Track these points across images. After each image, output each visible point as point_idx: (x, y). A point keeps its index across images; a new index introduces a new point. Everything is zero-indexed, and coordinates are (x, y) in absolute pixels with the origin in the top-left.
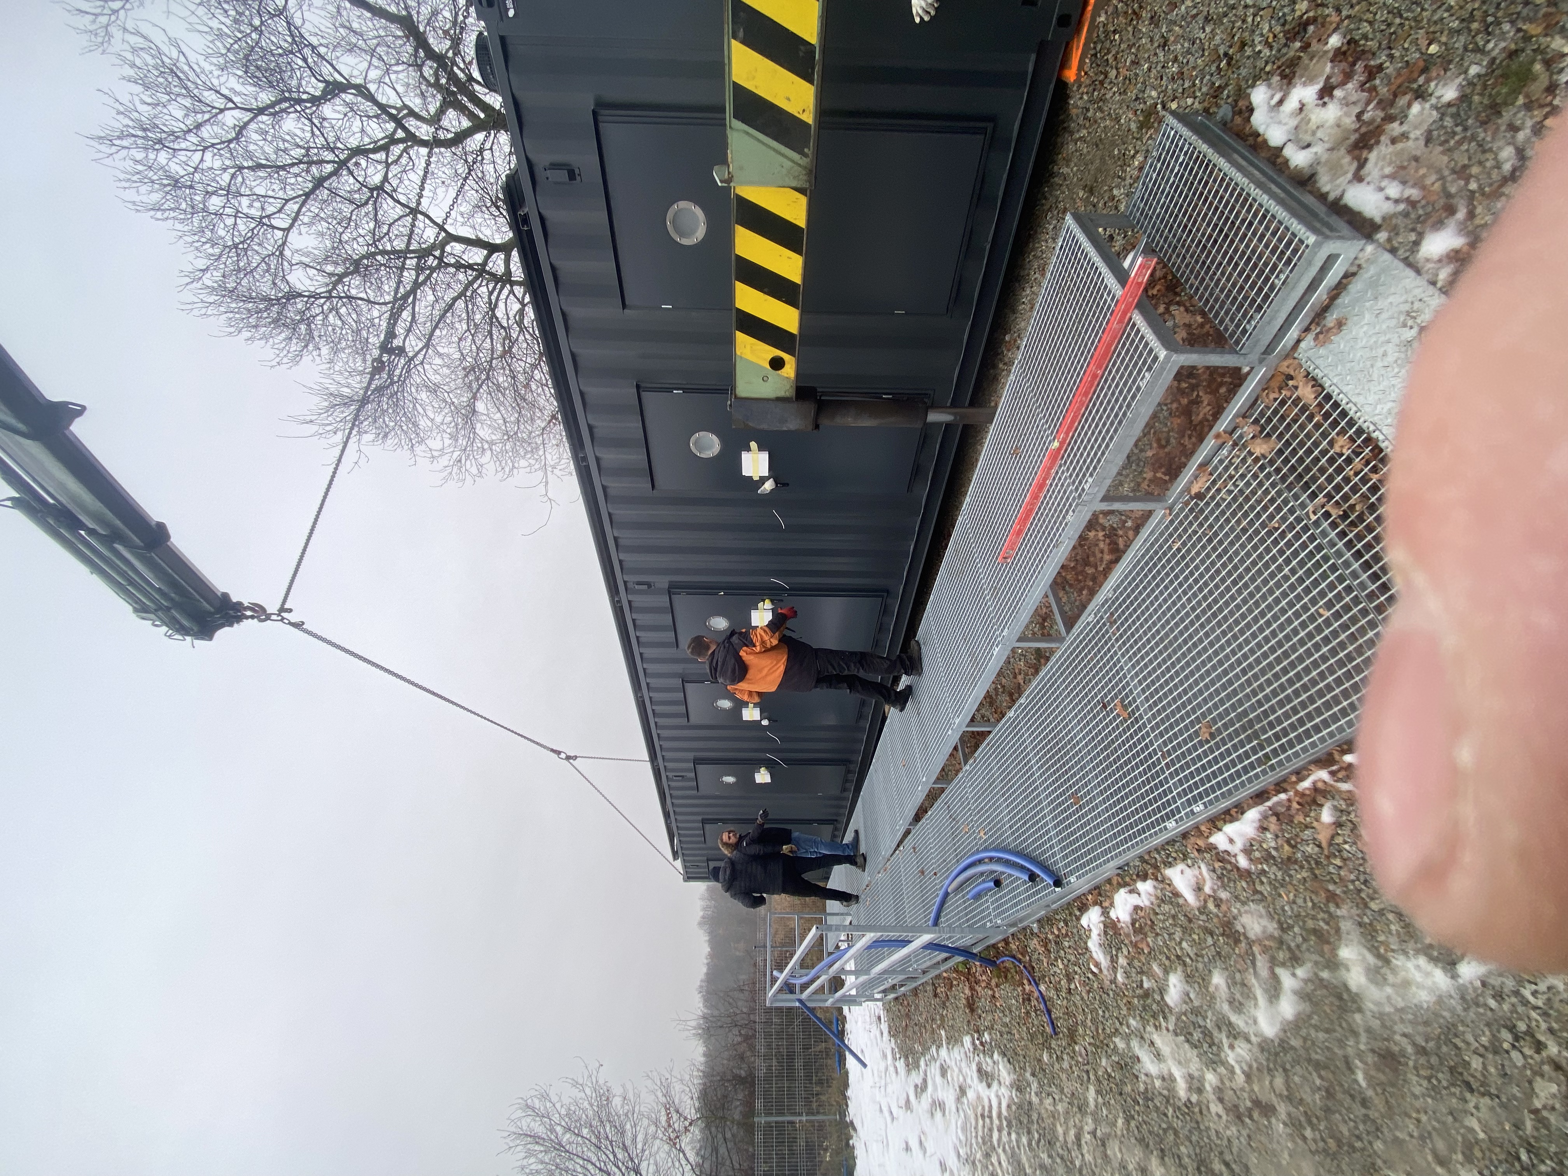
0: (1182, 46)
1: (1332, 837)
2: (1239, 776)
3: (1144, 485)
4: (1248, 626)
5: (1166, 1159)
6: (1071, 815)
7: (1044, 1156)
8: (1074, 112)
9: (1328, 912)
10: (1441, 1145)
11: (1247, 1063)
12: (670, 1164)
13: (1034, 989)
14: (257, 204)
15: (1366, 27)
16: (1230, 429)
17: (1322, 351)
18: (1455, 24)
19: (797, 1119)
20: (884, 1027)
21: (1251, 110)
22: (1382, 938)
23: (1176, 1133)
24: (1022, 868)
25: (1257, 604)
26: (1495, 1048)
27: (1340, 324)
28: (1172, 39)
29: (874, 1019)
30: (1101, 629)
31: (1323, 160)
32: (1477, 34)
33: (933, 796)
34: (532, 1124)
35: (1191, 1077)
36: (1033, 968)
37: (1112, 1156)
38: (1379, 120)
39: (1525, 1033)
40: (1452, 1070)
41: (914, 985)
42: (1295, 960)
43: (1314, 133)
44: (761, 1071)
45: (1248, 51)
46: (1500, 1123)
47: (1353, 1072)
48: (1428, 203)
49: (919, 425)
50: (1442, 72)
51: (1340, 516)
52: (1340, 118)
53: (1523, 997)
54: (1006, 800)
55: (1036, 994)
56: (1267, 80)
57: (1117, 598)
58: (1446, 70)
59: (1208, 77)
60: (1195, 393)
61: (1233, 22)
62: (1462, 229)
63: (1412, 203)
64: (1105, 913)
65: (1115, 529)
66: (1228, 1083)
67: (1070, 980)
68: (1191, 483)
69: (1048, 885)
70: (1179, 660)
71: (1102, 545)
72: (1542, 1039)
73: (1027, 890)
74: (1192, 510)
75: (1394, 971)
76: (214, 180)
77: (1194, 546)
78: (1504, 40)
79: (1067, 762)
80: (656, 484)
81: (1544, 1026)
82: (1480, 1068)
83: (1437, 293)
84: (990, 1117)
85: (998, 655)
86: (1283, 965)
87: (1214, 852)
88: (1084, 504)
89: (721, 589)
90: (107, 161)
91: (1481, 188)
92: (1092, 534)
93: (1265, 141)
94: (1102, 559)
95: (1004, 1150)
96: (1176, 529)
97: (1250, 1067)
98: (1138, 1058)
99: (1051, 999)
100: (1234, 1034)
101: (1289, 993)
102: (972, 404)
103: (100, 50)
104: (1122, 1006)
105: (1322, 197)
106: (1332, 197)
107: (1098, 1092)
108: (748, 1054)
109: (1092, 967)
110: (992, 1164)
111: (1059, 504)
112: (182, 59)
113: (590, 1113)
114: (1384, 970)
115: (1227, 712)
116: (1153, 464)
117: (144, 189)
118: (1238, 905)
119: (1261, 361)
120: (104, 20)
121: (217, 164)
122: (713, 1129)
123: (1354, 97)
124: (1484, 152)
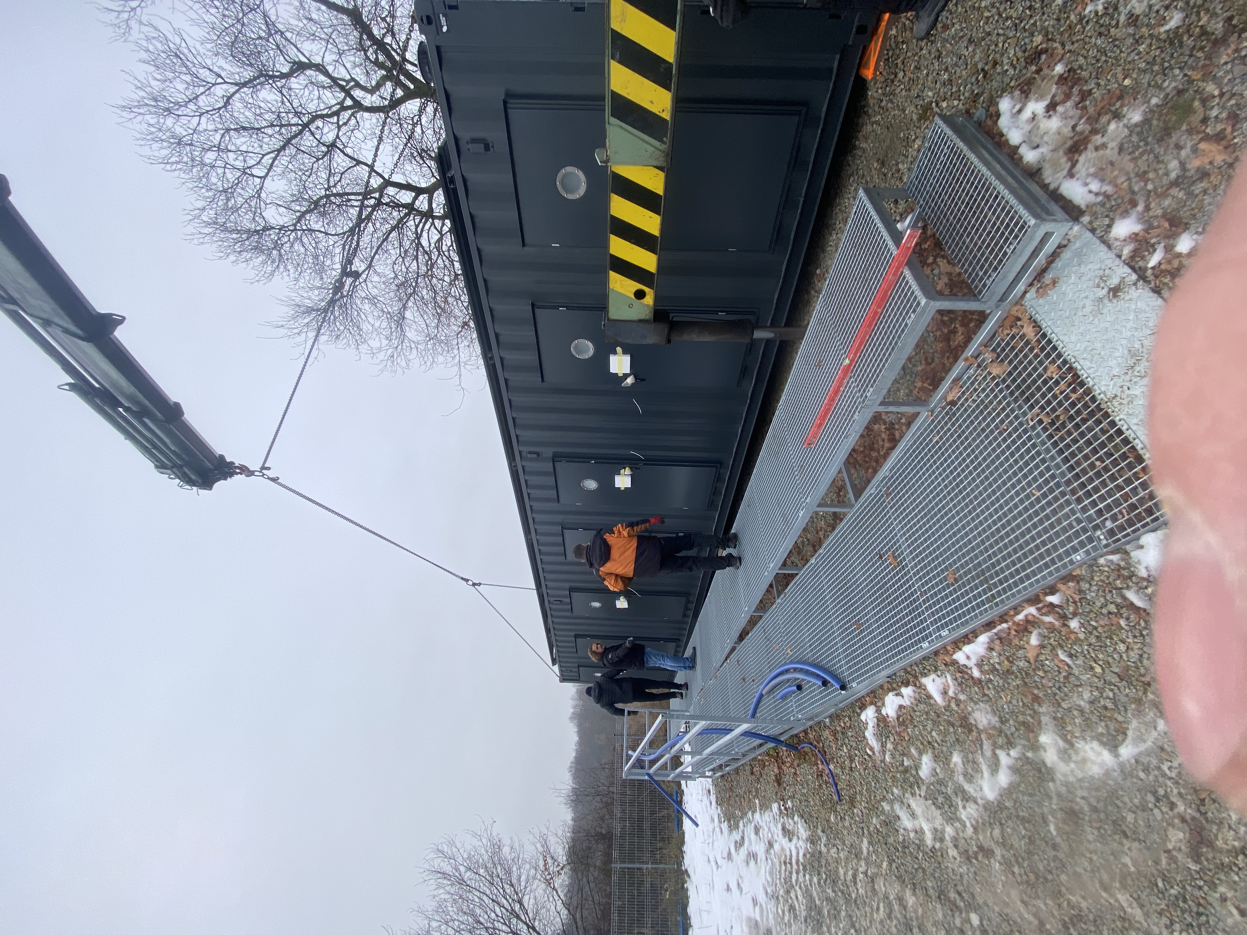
0: (952, 59)
1: (1038, 656)
2: (974, 610)
3: (915, 392)
4: (984, 501)
5: (917, 891)
6: (854, 638)
7: (829, 891)
8: (871, 102)
9: (1033, 709)
10: (1105, 877)
11: (975, 819)
12: (546, 898)
13: (825, 768)
14: (241, 158)
15: (1081, 60)
16: (975, 355)
17: (1041, 301)
18: (1143, 65)
19: (645, 866)
20: (713, 798)
21: (998, 115)
22: (1069, 728)
23: (924, 871)
24: (817, 676)
25: (990, 485)
26: (1144, 808)
27: (1054, 282)
28: (944, 53)
29: (705, 792)
30: (880, 499)
31: (1047, 158)
32: (1157, 75)
33: (753, 622)
34: (442, 864)
35: (936, 830)
36: (825, 752)
37: (878, 890)
38: (1087, 132)
39: (1163, 796)
40: (1114, 822)
41: (736, 765)
42: (1010, 744)
43: (1042, 137)
44: (617, 829)
45: (999, 69)
46: (1145, 861)
47: (1048, 825)
48: (1119, 197)
49: (746, 340)
50: (1132, 101)
51: (1049, 423)
52: (1060, 128)
53: (1163, 771)
54: (807, 625)
55: (827, 771)
56: (1011, 92)
57: (892, 477)
58: (1135, 99)
59: (969, 86)
60: (953, 326)
61: (989, 46)
62: (1140, 220)
63: (1108, 197)
64: (878, 711)
65: (893, 424)
66: (961, 834)
67: (852, 760)
68: (947, 393)
69: (836, 690)
70: (934, 524)
71: (883, 436)
72: (1174, 799)
73: (821, 693)
74: (947, 413)
75: (1077, 752)
76: (208, 140)
77: (948, 440)
78: (1176, 81)
79: (853, 597)
80: (545, 379)
81: (1175, 791)
82: (1133, 821)
83: (1122, 264)
84: (791, 864)
85: (802, 516)
86: (1001, 747)
87: (957, 665)
88: (867, 407)
89: (592, 458)
90: (129, 124)
91: (1155, 189)
92: (876, 427)
93: (1007, 140)
94: (883, 446)
95: (800, 887)
96: (936, 427)
97: (977, 822)
98: (898, 817)
99: (837, 775)
100: (967, 798)
101: (1005, 767)
102: (788, 324)
103: (123, 39)
104: (888, 778)
105: (1045, 187)
106: (1052, 187)
107: (870, 843)
108: (608, 817)
109: (868, 750)
110: (791, 898)
111: (849, 406)
112: (183, 44)
113: (486, 857)
114: (1070, 751)
115: (967, 563)
116: (922, 376)
117: (156, 146)
118: (972, 704)
119: (997, 307)
120: (126, 16)
121: (211, 127)
122: (580, 875)
123: (1071, 113)
124: (1159, 162)
